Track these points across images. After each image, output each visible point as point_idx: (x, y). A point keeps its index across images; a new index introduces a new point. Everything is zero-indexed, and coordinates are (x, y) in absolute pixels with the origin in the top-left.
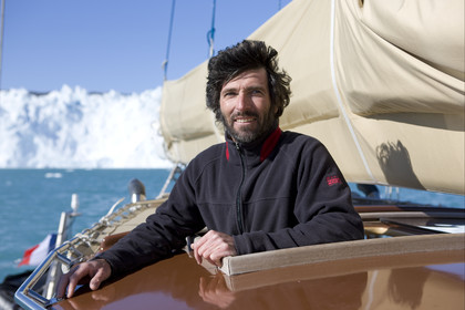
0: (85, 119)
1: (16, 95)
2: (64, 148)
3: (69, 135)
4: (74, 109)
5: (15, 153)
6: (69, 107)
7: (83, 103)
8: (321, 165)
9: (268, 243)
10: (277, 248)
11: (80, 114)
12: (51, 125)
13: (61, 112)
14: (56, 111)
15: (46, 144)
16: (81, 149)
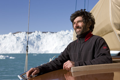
0: (41, 40)
1: (23, 34)
2: (36, 48)
3: (37, 44)
4: (38, 37)
5: (23, 49)
6: (37, 37)
7: (41, 35)
8: (102, 43)
9: (84, 64)
10: (86, 65)
11: (40, 38)
12: (32, 42)
13: (35, 38)
14: (34, 38)
15: (31, 47)
16: (40, 48)
